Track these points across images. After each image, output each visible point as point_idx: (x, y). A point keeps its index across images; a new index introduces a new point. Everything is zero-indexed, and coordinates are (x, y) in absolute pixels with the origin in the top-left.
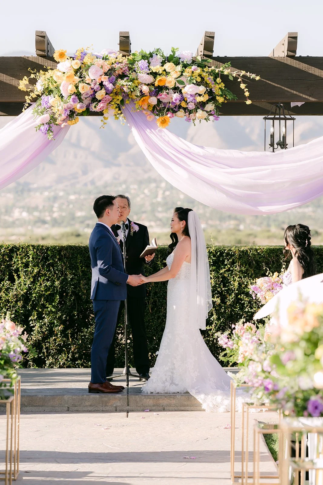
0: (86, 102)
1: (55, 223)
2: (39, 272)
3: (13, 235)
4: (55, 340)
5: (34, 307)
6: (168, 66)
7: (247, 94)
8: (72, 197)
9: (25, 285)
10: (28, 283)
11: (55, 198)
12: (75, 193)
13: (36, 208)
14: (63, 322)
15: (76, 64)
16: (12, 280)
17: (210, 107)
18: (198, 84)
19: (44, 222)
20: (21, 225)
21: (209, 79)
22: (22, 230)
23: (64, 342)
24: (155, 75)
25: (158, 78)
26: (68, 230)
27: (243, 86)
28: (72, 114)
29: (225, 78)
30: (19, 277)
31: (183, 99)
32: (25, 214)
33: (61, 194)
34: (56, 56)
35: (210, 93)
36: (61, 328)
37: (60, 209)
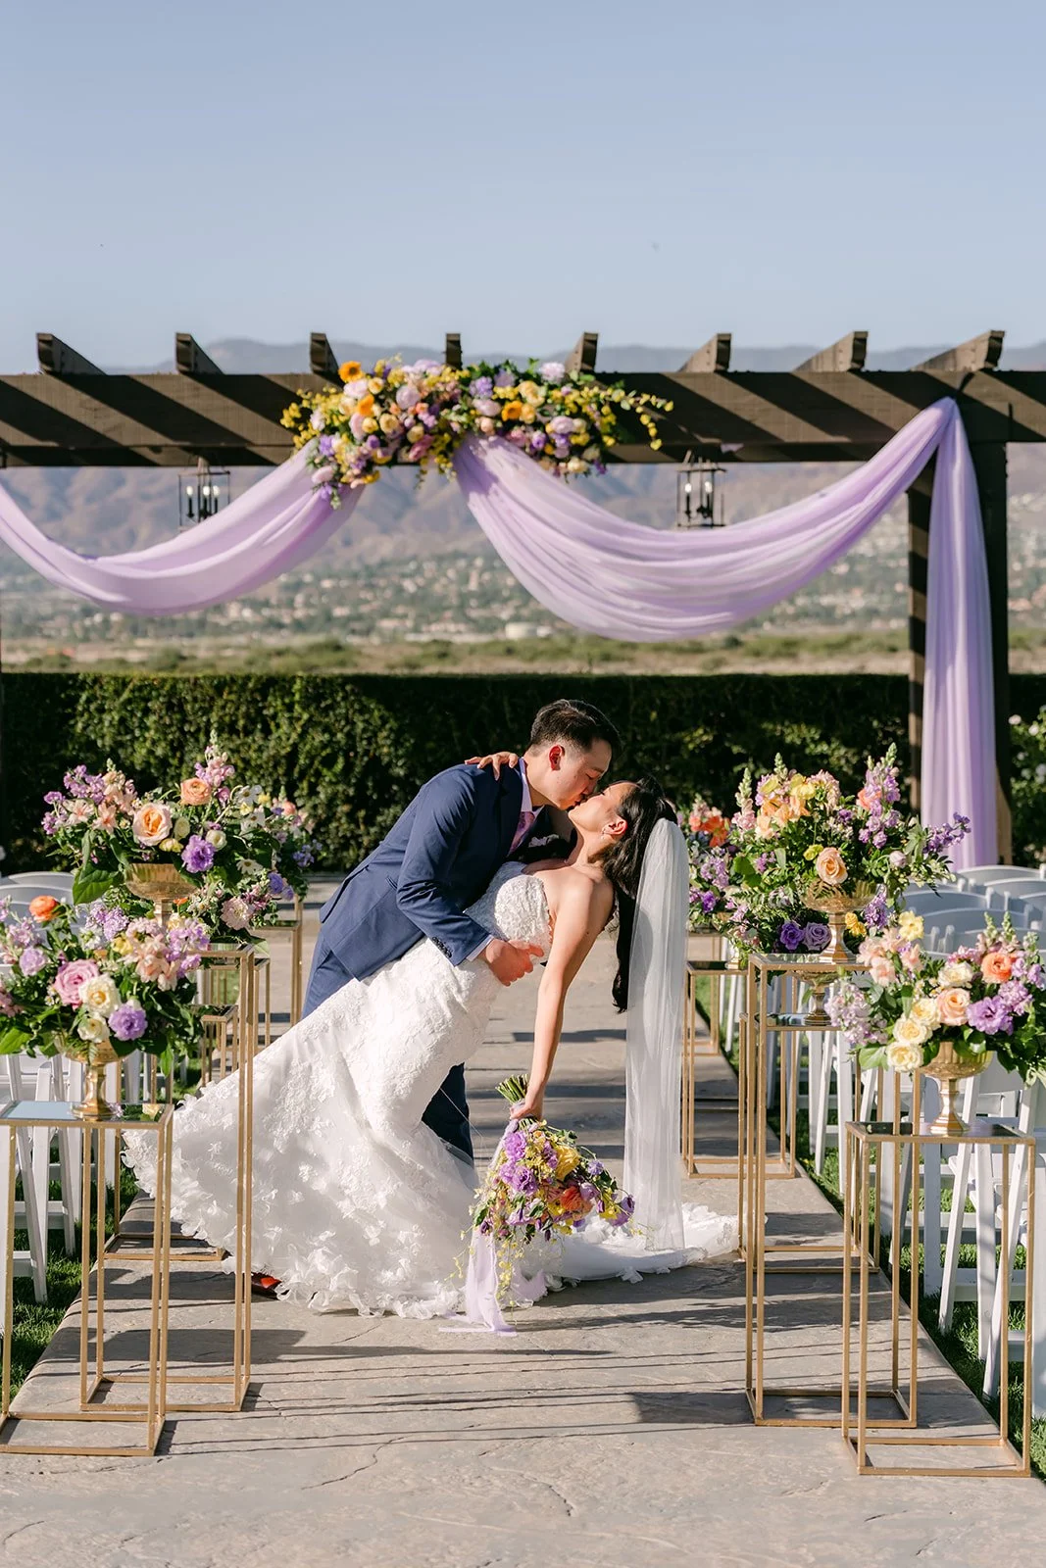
0: (393, 446)
1: (299, 626)
2: (310, 720)
3: (227, 647)
4: (337, 828)
5: (303, 775)
6: (525, 388)
7: (653, 432)
8: (327, 584)
9: (288, 739)
10: (294, 736)
11: (298, 586)
12: (330, 577)
13: (266, 604)
14: (348, 800)
15: (375, 386)
16: (267, 732)
17: (592, 453)
18: (572, 416)
19: (280, 626)
20: (241, 632)
21: (590, 409)
22: (242, 639)
23: (352, 832)
24: (502, 402)
25: (508, 406)
26: (320, 638)
27: (645, 420)
28: (368, 466)
29: (615, 407)
30: (278, 726)
31: (548, 440)
32: (247, 613)
33: (308, 578)
34: (343, 372)
35: (592, 430)
36: (345, 808)
37: (307, 604)
